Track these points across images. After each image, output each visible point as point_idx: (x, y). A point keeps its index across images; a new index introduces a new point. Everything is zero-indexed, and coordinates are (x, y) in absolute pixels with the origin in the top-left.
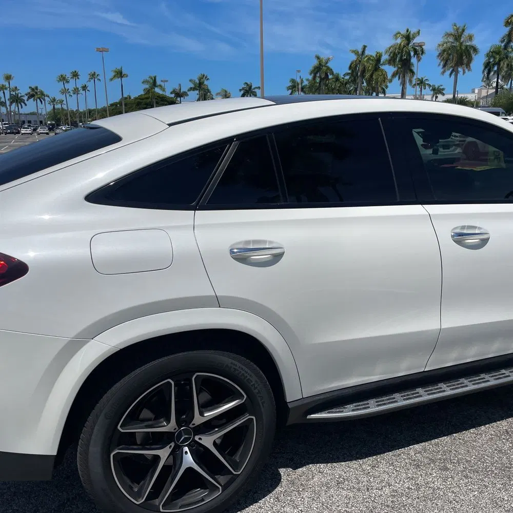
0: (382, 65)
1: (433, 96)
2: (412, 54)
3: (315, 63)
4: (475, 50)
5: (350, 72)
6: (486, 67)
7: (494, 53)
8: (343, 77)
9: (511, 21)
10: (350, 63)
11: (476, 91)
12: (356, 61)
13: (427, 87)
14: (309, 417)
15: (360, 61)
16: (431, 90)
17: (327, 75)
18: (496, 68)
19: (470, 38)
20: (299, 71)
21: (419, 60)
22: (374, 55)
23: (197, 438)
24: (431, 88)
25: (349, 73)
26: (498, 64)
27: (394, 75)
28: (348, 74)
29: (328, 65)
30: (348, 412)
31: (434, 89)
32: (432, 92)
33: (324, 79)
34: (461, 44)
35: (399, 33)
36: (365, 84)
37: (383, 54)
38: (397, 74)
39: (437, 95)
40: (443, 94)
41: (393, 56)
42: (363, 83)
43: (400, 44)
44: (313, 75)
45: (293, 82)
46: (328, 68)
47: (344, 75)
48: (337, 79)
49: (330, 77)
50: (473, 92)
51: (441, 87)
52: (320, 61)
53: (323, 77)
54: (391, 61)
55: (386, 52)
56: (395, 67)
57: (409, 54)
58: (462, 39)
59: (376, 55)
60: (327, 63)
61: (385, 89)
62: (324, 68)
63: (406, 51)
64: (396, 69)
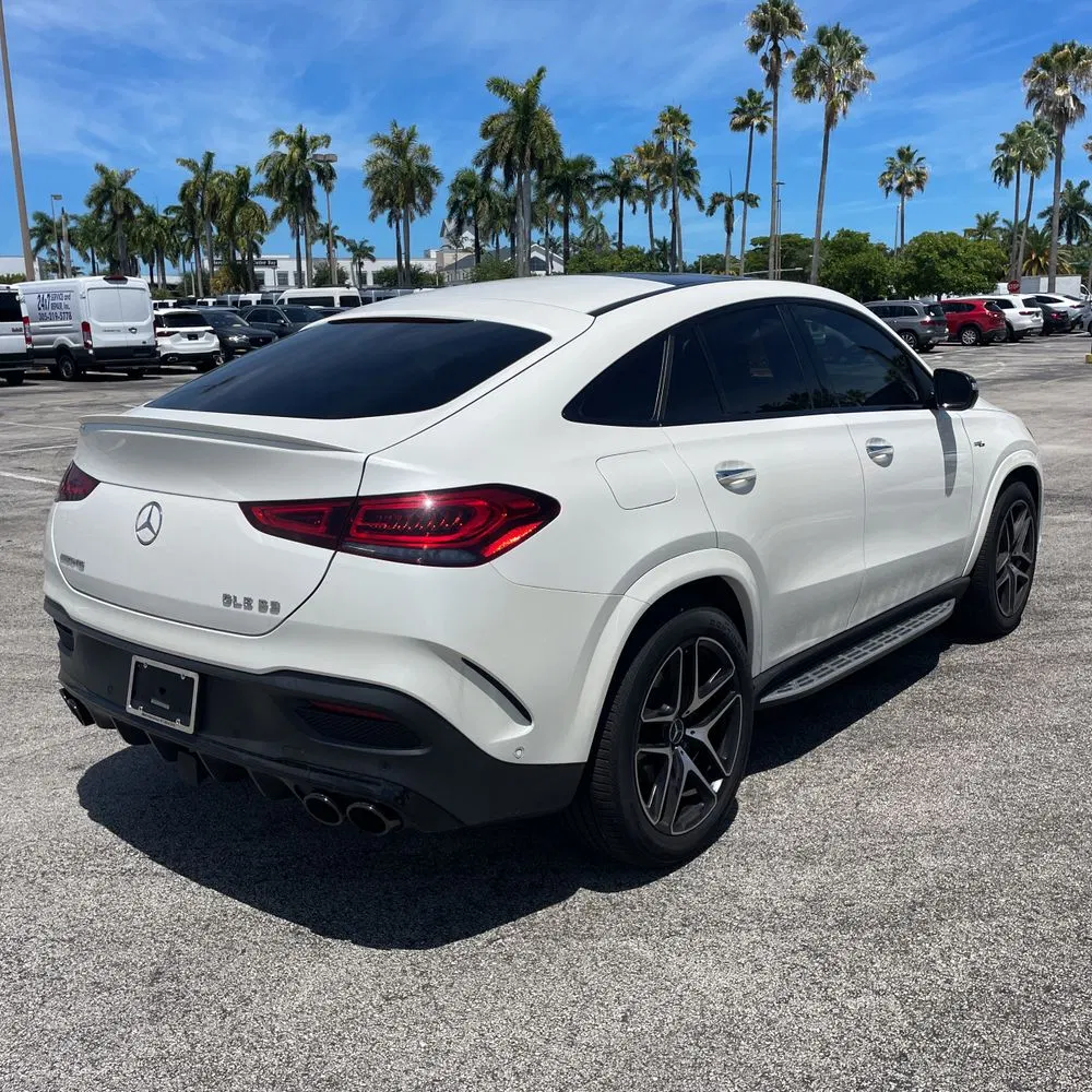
0: (252, 194)
1: (354, 260)
2: (314, 176)
3: (97, 180)
4: (435, 175)
5: (180, 204)
6: (453, 211)
7: (464, 184)
8: (164, 215)
9: (492, 128)
10: (180, 186)
11: (433, 254)
12: (195, 183)
13: (339, 243)
14: (763, 700)
15: (204, 184)
16: (349, 250)
17: (128, 211)
18: (470, 214)
19: (424, 153)
20: (57, 197)
21: (329, 189)
22: (233, 171)
23: (688, 733)
24: (348, 246)
25: (180, 208)
26: (475, 205)
27: (277, 217)
28: (174, 209)
29: (127, 186)
30: (795, 688)
31: (353, 249)
32: (351, 255)
33: (122, 216)
34: (409, 163)
35: (283, 133)
36: (215, 232)
37: (253, 172)
38: (284, 214)
39: (362, 260)
40: (373, 259)
41: (277, 179)
42: (212, 230)
43: (291, 156)
44: (94, 206)
45: (41, 220)
46: (128, 193)
47: (166, 211)
48: (151, 217)
49: (137, 212)
50: (427, 256)
51: (367, 245)
52: (106, 179)
53: (119, 212)
54: (273, 188)
55: (259, 168)
56: (276, 201)
57: (308, 178)
58: (409, 155)
59: (238, 174)
60: (124, 183)
61: (259, 245)
62: (118, 192)
63: (302, 171)
64: (279, 204)
